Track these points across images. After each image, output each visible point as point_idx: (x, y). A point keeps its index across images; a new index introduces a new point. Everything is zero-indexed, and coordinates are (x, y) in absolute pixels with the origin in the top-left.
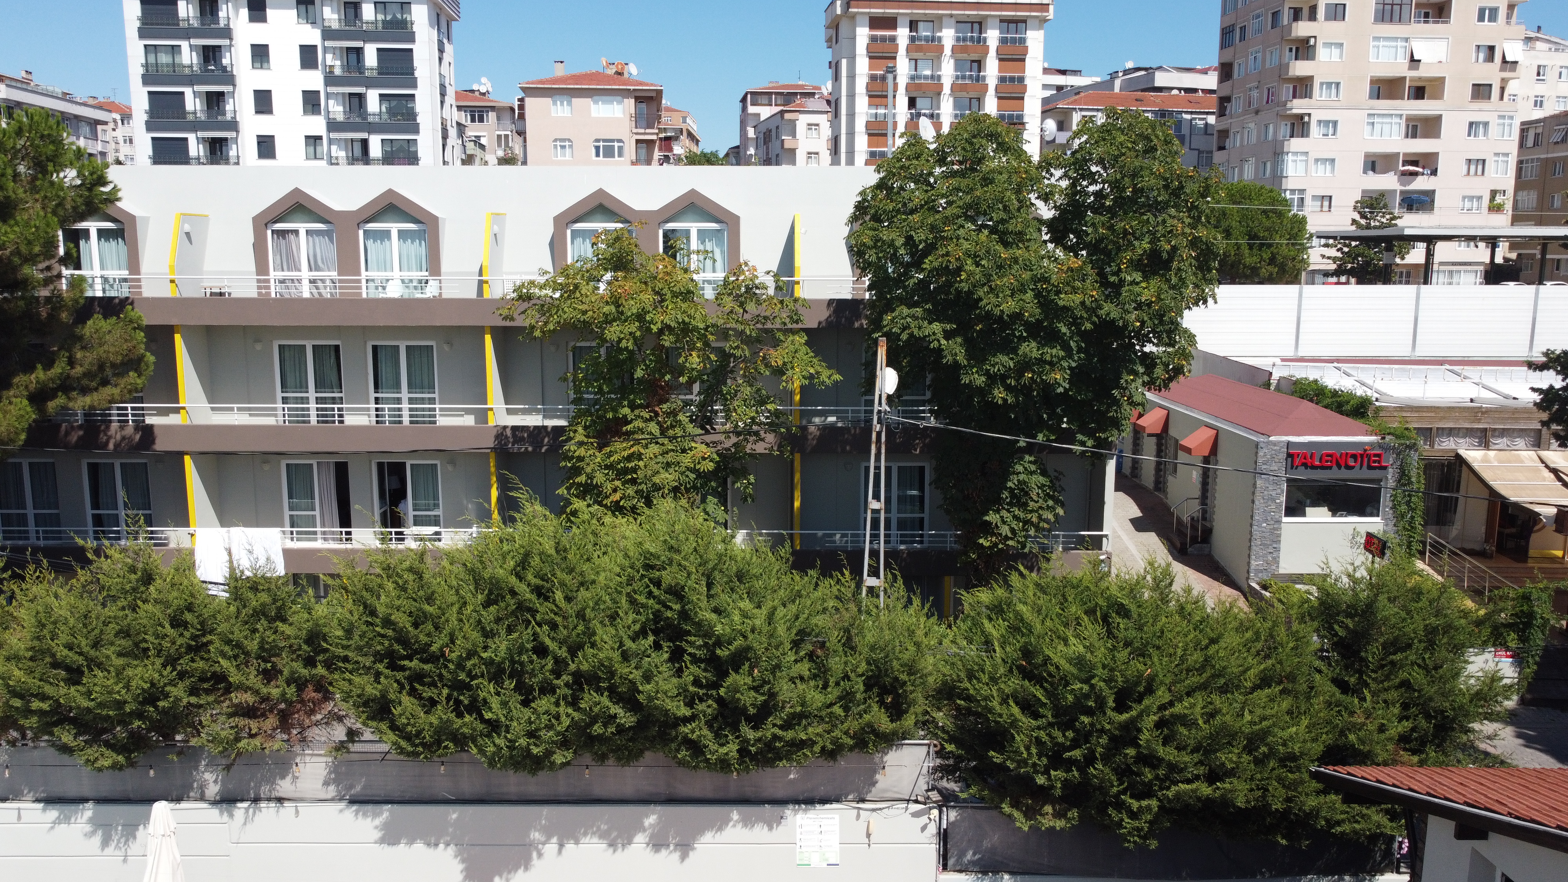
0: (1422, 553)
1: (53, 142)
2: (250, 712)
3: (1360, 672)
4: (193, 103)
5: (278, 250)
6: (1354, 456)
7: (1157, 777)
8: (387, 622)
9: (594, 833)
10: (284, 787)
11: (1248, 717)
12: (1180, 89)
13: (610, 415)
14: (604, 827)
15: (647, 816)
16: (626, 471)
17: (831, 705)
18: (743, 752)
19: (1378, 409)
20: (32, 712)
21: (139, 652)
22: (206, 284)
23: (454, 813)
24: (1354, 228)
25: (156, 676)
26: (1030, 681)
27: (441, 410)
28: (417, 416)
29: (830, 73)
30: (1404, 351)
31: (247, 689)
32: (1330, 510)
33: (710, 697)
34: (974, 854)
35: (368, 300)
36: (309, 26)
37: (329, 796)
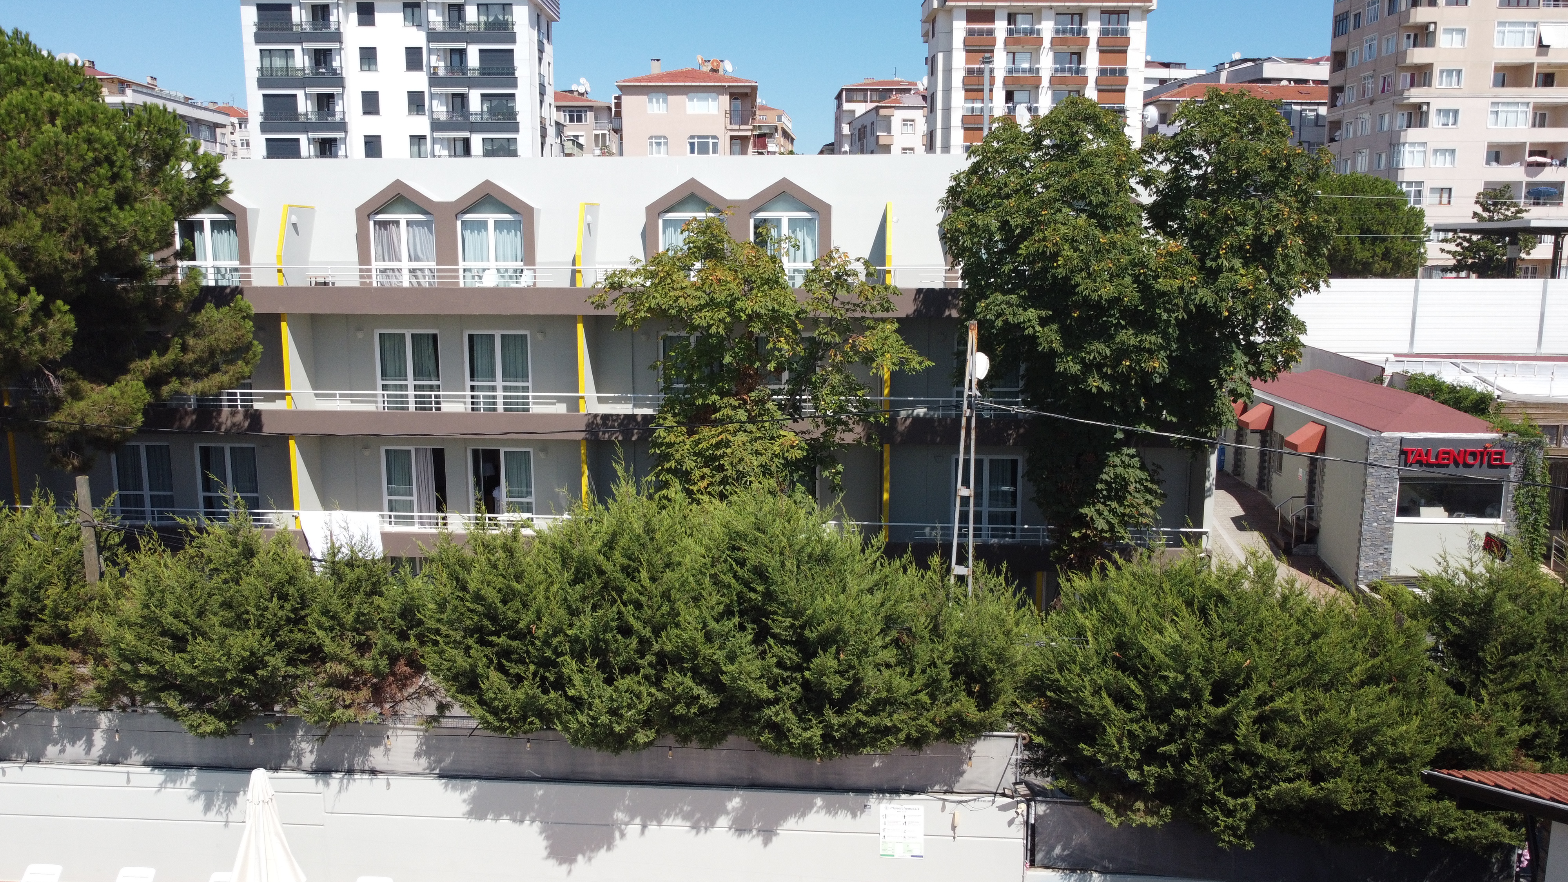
0: (1547, 558)
1: (170, 136)
2: (343, 684)
3: (1478, 674)
4: (304, 105)
5: (379, 241)
6: (1473, 454)
7: (1256, 775)
8: (478, 598)
9: (676, 815)
10: (377, 757)
11: (1353, 713)
12: (1289, 80)
13: (700, 402)
14: (686, 808)
15: (730, 800)
16: (714, 458)
17: (917, 692)
18: (827, 737)
19: (1500, 406)
20: (142, 677)
21: (240, 623)
22: (311, 274)
23: (540, 790)
24: (1475, 221)
25: (256, 645)
26: (1123, 672)
27: (534, 397)
28: (511, 404)
29: (926, 68)
30: (1530, 349)
31: (341, 661)
32: (1446, 510)
33: (795, 680)
34: (1063, 850)
35: (465, 290)
36: (415, 28)
37: (419, 770)
